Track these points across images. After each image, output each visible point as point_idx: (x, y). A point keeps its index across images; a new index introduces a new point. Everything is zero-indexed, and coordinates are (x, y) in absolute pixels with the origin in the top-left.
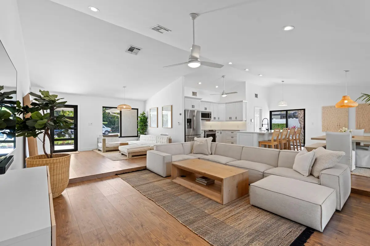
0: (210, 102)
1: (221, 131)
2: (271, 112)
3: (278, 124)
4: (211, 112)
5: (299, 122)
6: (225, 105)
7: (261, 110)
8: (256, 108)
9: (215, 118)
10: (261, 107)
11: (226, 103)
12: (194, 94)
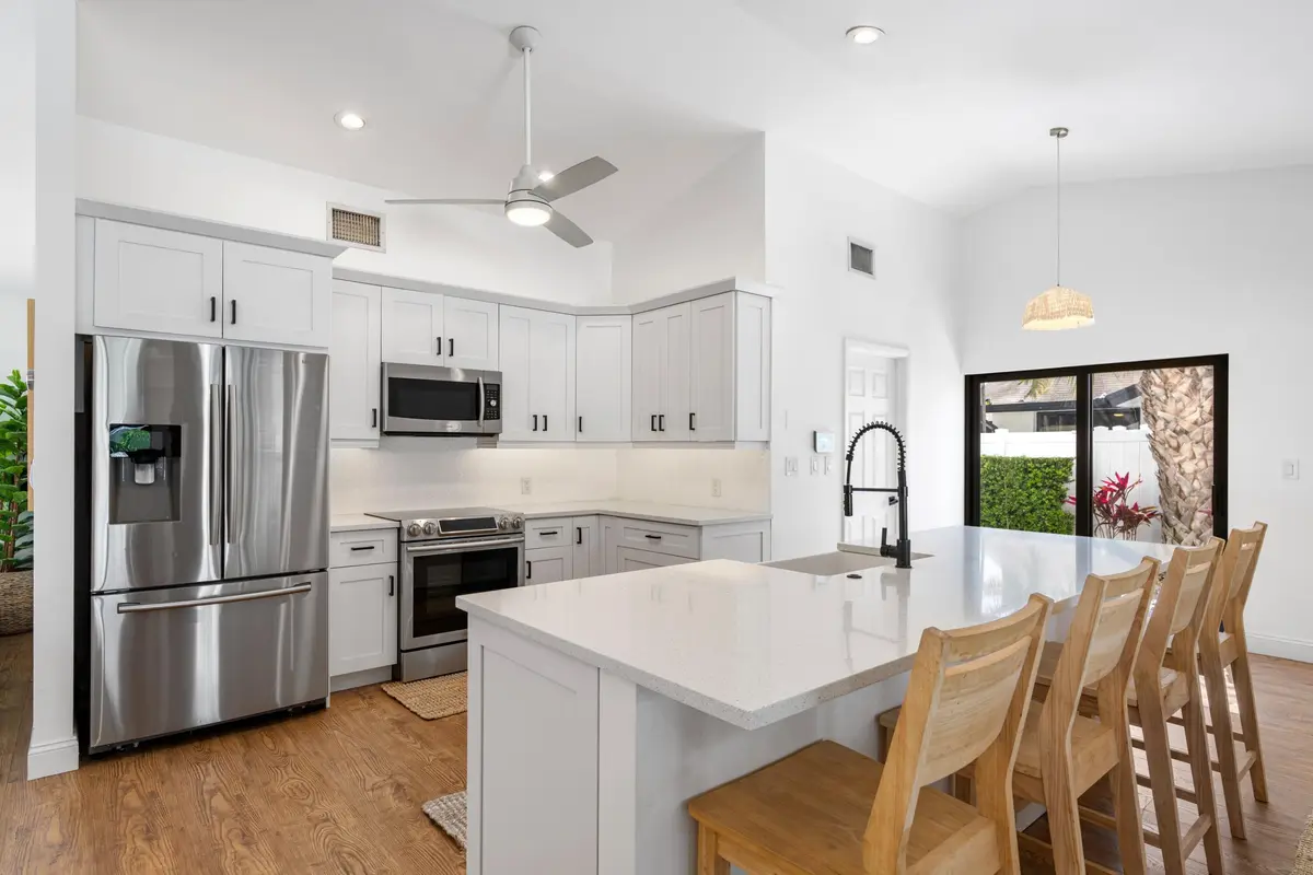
0: (500, 301)
1: (579, 522)
2: (973, 384)
3: (1026, 461)
4: (499, 375)
5: (1153, 448)
6: (626, 322)
7: (898, 365)
8: (855, 350)
9: (540, 423)
10: (906, 348)
11: (636, 311)
12: (357, 225)
